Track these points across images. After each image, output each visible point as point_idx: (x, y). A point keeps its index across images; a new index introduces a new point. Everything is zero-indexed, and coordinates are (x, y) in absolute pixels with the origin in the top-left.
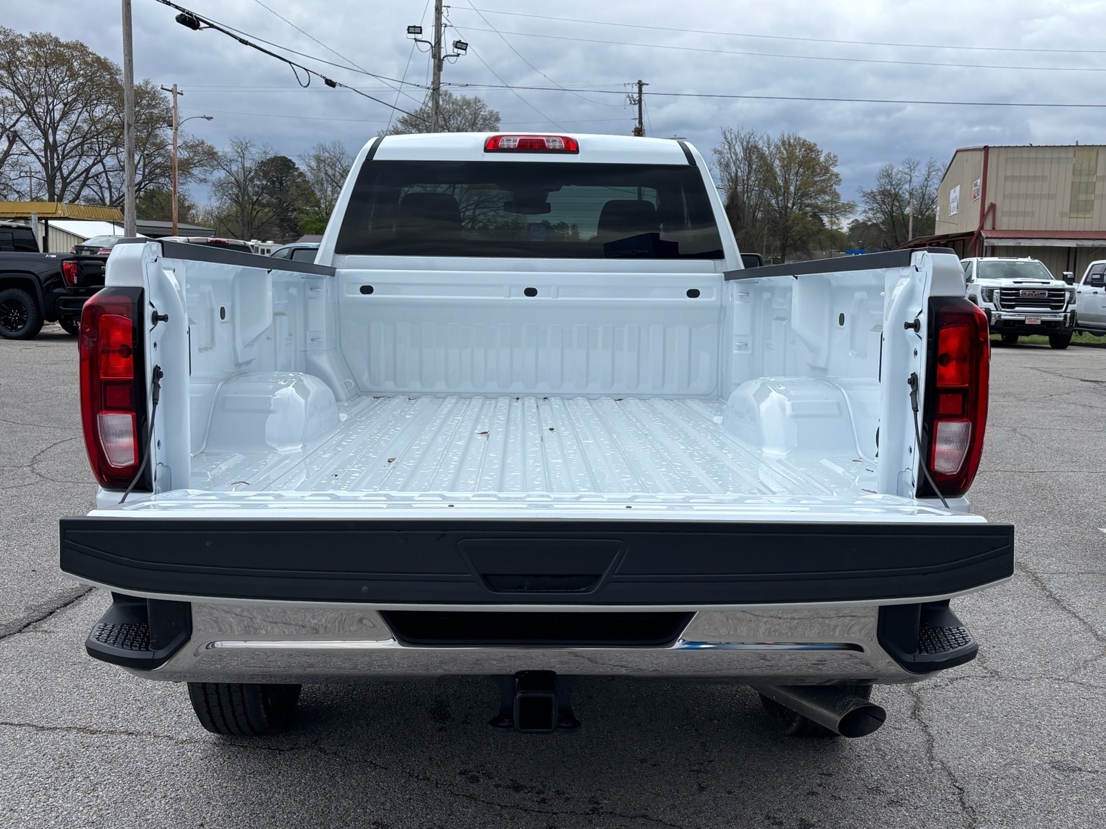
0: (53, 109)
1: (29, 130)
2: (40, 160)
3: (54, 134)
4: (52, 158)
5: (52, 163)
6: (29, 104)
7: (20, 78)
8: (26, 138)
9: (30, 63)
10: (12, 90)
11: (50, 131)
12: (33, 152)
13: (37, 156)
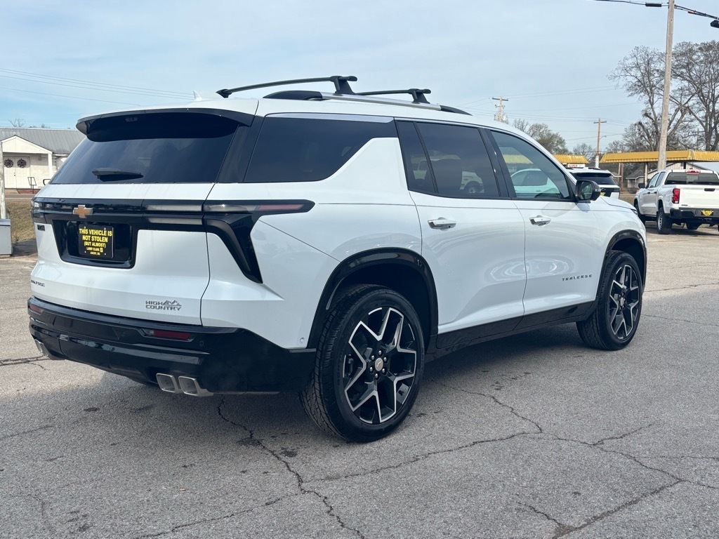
0: (714, 90)
1: (697, 106)
2: (702, 124)
3: (714, 106)
4: (711, 120)
5: (710, 125)
6: (698, 88)
7: (694, 72)
8: (694, 110)
9: (701, 62)
10: (689, 81)
11: (711, 104)
12: (698, 119)
13: (701, 122)
